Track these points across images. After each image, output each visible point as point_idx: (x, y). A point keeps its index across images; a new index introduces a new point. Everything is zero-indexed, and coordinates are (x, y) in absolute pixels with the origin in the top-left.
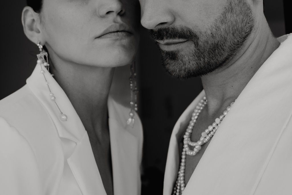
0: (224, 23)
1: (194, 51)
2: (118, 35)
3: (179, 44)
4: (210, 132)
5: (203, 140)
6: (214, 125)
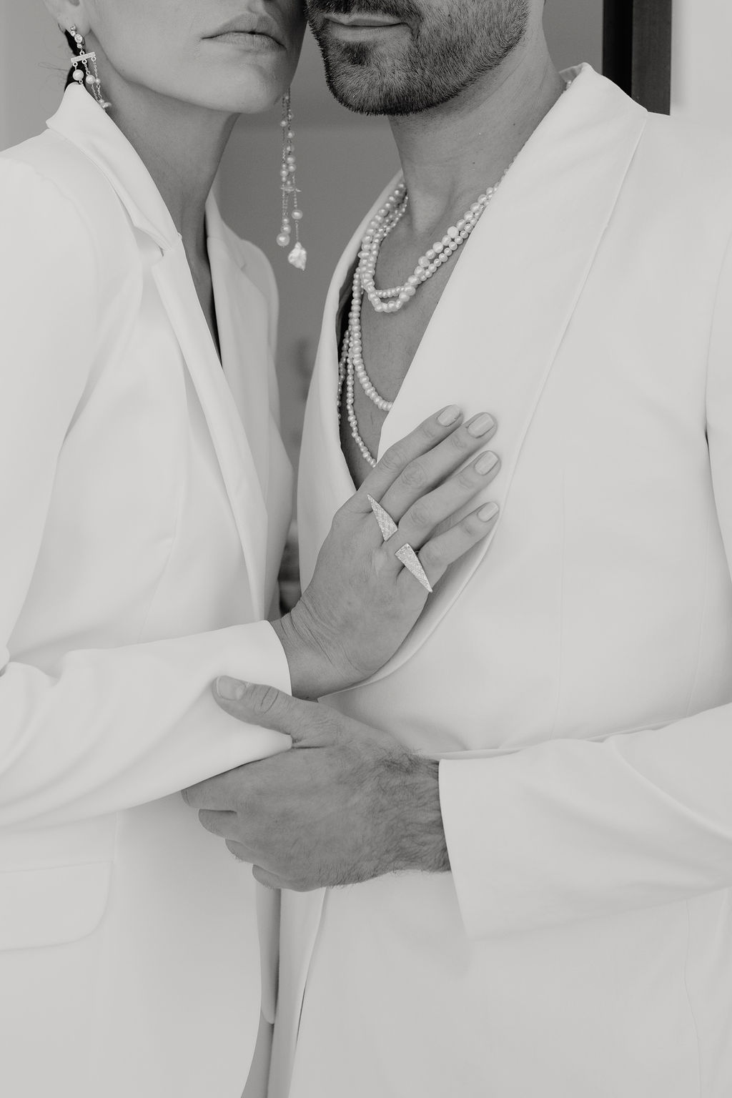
1: (407, 49)
2: (253, 42)
3: (380, 29)
4: (437, 256)
5: (422, 274)
6: (446, 240)
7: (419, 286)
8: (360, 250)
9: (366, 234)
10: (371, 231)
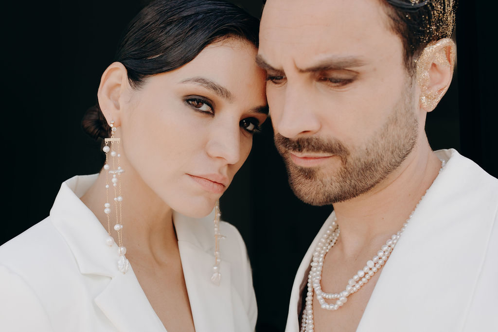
0: (384, 138)
4: (361, 279)
5: (351, 290)
6: (366, 269)
7: (349, 296)
8: (312, 261)
9: (315, 251)
10: (319, 249)
